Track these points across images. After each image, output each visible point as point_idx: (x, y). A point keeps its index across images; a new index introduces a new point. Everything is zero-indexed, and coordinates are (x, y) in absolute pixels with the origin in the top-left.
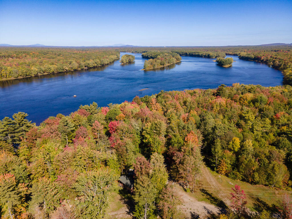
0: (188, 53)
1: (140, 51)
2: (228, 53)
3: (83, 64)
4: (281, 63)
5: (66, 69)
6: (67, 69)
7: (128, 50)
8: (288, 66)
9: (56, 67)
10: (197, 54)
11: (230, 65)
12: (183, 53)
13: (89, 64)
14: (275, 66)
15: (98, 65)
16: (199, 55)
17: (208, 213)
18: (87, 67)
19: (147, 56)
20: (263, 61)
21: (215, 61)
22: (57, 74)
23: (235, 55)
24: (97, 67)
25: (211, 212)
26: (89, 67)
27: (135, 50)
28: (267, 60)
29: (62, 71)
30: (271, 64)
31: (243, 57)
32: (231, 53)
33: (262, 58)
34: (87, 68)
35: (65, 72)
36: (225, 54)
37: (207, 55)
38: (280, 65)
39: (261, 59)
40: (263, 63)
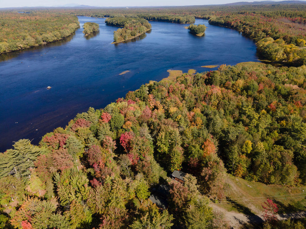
0: (156, 18)
1: (101, 14)
2: (197, 16)
3: (40, 38)
4: (251, 31)
5: (20, 47)
6: (22, 46)
7: (86, 14)
8: (259, 35)
9: (8, 44)
10: (166, 18)
11: (203, 34)
12: (150, 18)
13: (47, 38)
14: (246, 34)
15: (58, 38)
16: (169, 20)
17: (240, 223)
18: (46, 41)
19: (112, 23)
20: (233, 26)
21: (187, 27)
22: (10, 53)
23: (204, 19)
24: (57, 41)
25: (242, 222)
26: (48, 42)
27: (95, 13)
28: (237, 26)
29: (15, 49)
30: (242, 31)
31: (213, 21)
32: (200, 16)
33: (233, 24)
34: (45, 43)
35: (20, 50)
36: (194, 18)
37: (176, 20)
38: (251, 33)
39: (231, 24)
40: (233, 29)
